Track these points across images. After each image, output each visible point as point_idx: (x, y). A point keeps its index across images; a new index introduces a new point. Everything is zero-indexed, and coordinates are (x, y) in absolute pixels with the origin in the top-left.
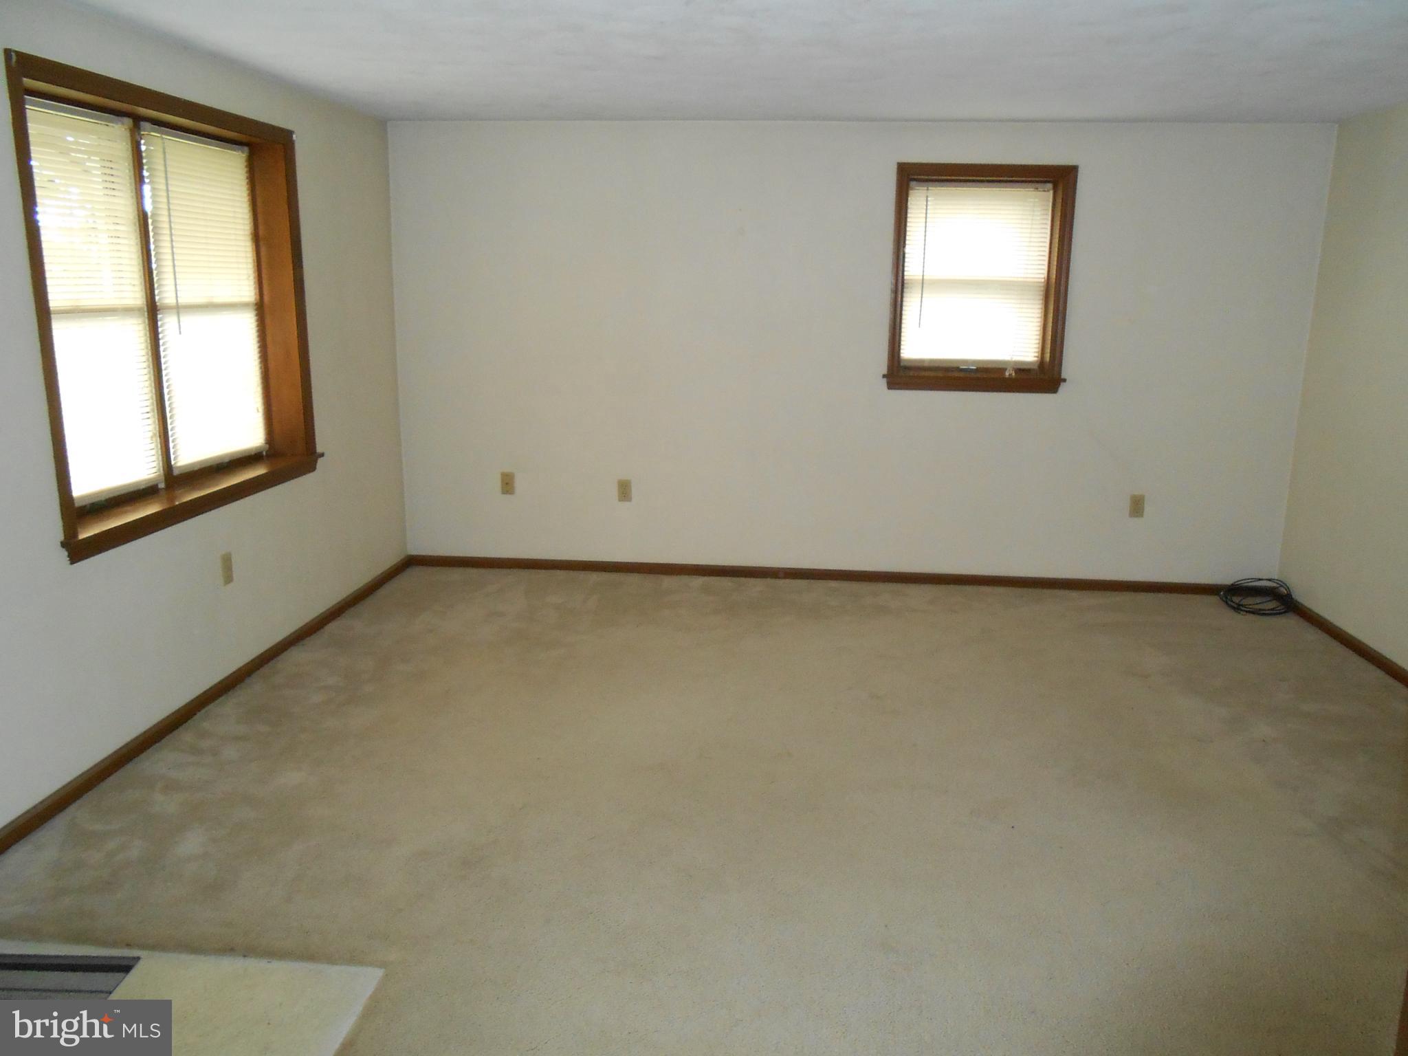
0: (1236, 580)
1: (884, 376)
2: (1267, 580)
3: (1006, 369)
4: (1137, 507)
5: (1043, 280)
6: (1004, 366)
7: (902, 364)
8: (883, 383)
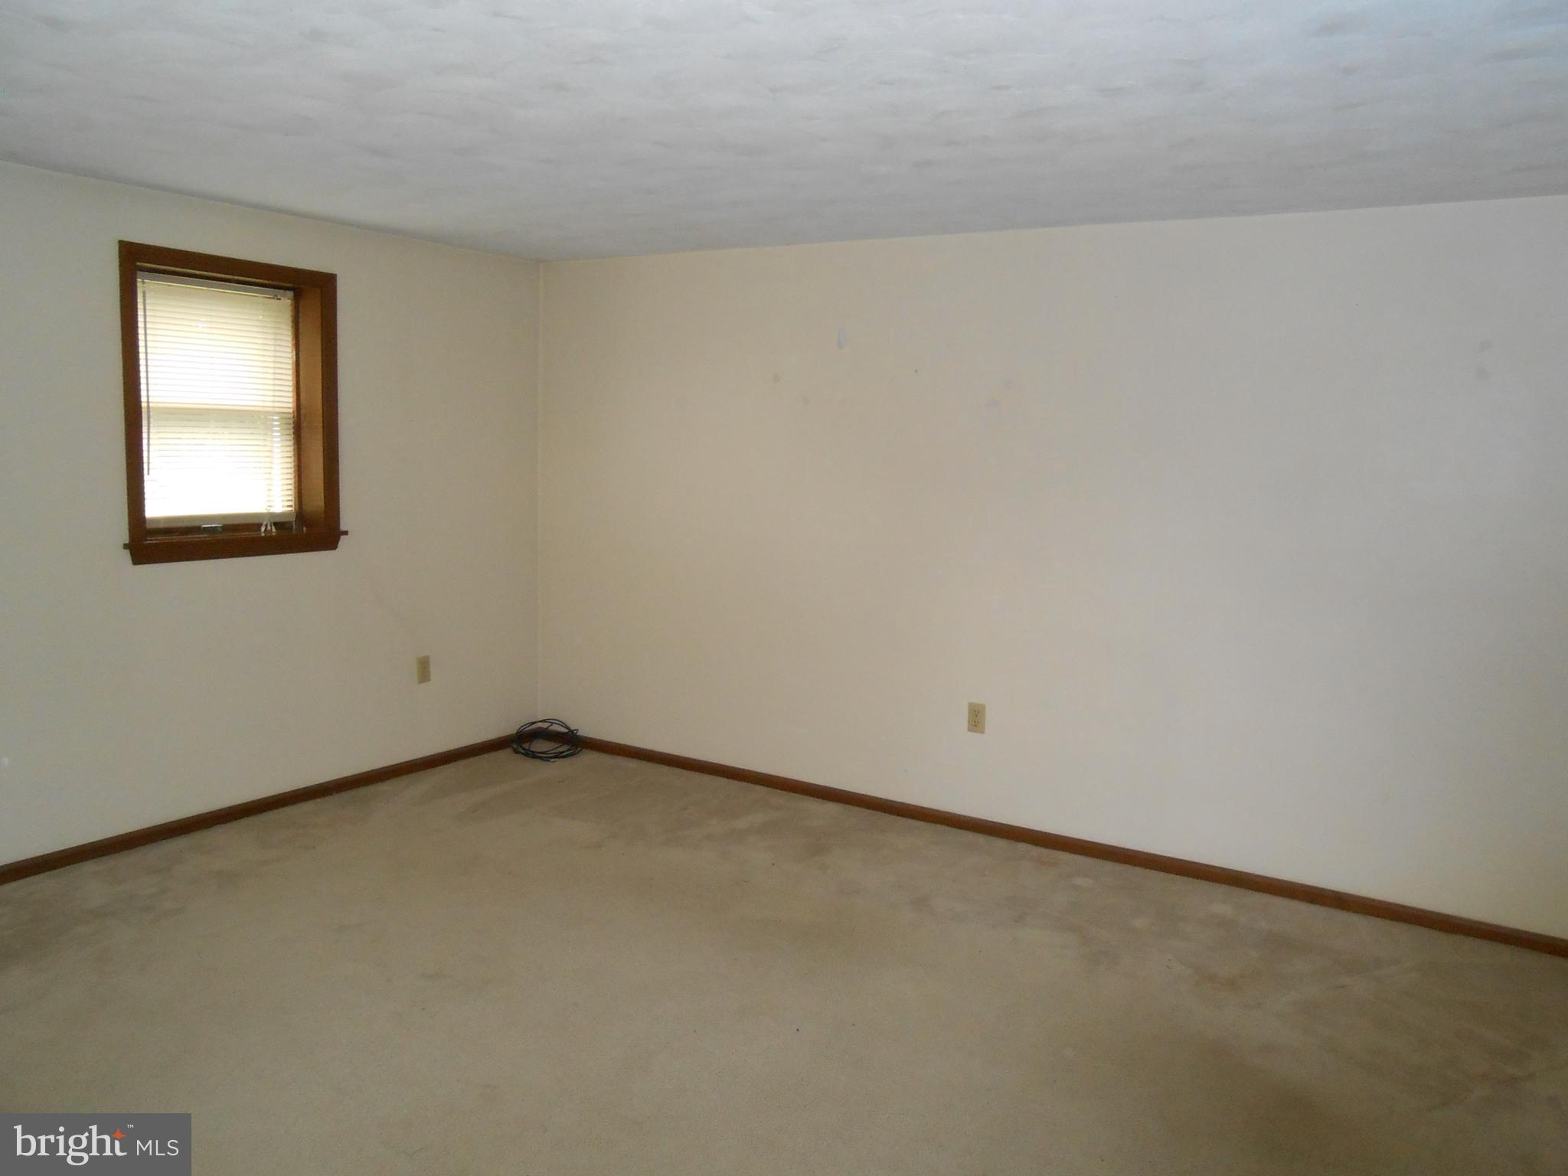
0: (519, 727)
1: (126, 546)
2: (541, 721)
3: (261, 525)
4: (424, 670)
5: (291, 411)
6: (256, 521)
7: (148, 526)
8: (126, 555)
